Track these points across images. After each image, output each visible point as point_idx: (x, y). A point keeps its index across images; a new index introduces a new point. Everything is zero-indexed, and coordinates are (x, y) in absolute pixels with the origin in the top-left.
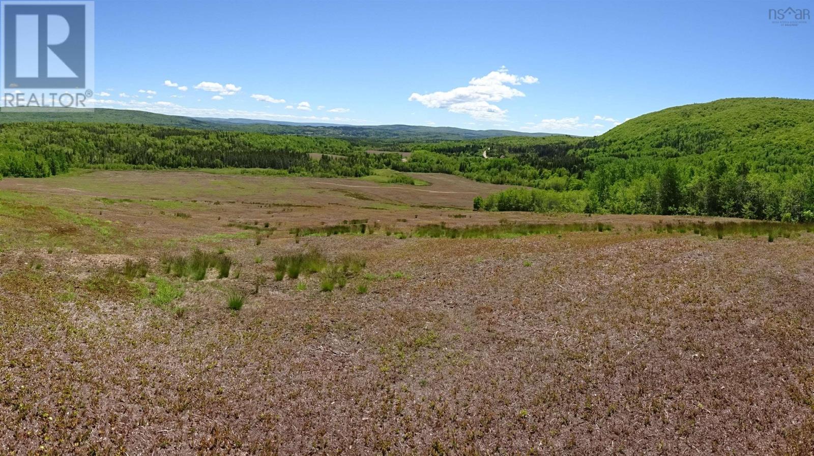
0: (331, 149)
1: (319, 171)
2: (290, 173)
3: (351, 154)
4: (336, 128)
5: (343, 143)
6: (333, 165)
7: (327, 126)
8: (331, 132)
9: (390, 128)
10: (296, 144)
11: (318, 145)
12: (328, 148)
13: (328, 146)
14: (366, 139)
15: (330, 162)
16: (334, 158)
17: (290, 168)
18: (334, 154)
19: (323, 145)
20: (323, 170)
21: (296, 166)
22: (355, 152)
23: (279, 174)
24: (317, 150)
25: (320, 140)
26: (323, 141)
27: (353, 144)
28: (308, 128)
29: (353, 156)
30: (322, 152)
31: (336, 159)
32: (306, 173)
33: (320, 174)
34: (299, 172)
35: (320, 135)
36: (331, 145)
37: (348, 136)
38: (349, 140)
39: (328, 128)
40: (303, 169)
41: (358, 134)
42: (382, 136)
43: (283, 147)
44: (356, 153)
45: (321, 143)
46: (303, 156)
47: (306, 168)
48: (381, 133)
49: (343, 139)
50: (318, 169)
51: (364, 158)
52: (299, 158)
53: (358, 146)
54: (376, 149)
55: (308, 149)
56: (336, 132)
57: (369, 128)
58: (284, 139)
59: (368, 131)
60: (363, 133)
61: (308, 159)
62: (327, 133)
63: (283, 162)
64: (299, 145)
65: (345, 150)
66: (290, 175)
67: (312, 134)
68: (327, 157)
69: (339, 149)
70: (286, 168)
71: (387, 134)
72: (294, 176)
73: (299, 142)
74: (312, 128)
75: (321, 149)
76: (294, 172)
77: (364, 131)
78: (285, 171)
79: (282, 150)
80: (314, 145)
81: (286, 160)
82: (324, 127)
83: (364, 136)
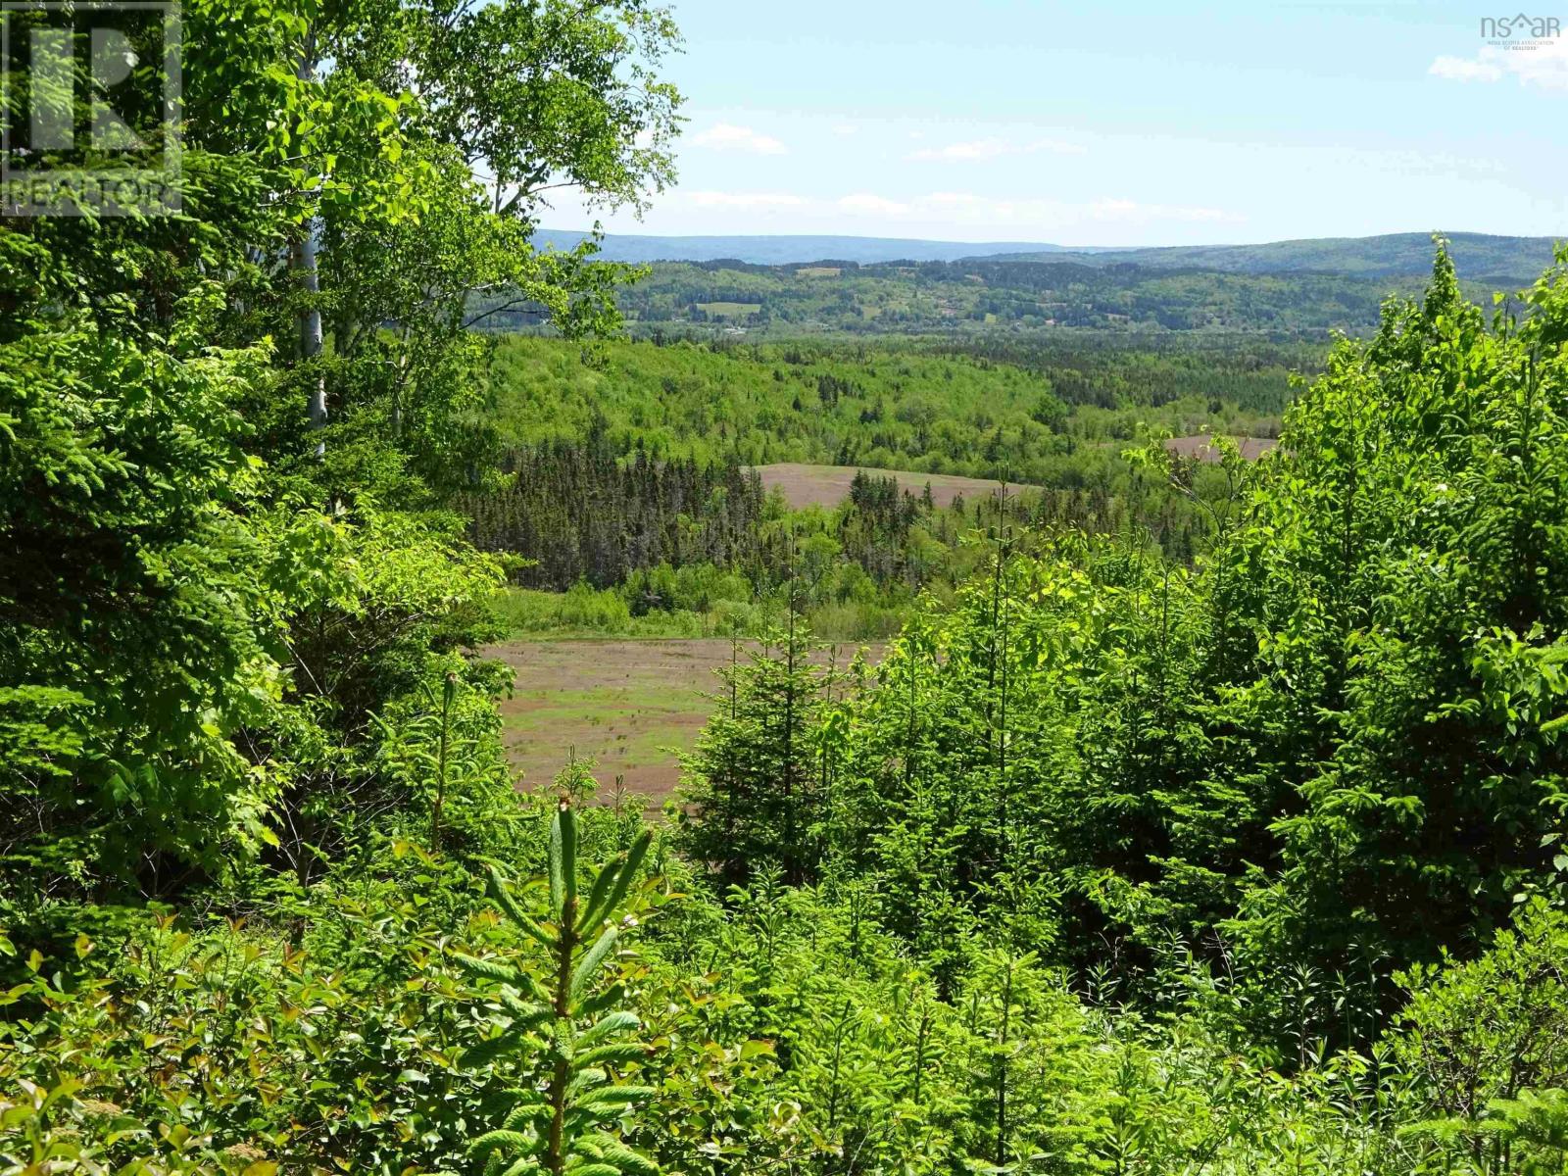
0: (907, 434)
1: (845, 593)
2: (638, 611)
3: (1063, 464)
4: (933, 272)
5: (995, 381)
6: (942, 548)
7: (866, 257)
8: (900, 305)
9: (1355, 264)
10: (649, 402)
11: (813, 400)
12: (889, 426)
13: (889, 408)
14: (1161, 347)
15: (917, 530)
16: (943, 503)
17: (634, 577)
18: (935, 468)
19: (851, 407)
20: (867, 584)
21: (676, 563)
22: (1088, 447)
23: (573, 620)
24: (803, 444)
25: (823, 368)
26: (849, 372)
27: (1071, 392)
28: (722, 278)
29: (1075, 480)
30: (844, 459)
31: (958, 506)
32: (754, 615)
33: (850, 612)
34: (703, 606)
35: (810, 330)
36: (906, 402)
37: (1024, 328)
38: (1032, 358)
39: (881, 271)
40: (733, 580)
41: (1102, 309)
42: (1291, 320)
43: (568, 432)
44: (1092, 455)
45: (829, 389)
46: (720, 491)
47: (751, 575)
48: (1280, 300)
49: (990, 353)
50: (835, 584)
51: (1156, 498)
52: (692, 505)
53: (1105, 402)
54: (1244, 421)
55: (742, 432)
56: (934, 299)
57: (1190, 265)
58: (557, 369)
59: (1176, 287)
60: (1143, 307)
61: (752, 511)
62: (871, 312)
63: (584, 535)
64: (677, 406)
65: (1012, 436)
66: (640, 623)
67: (754, 319)
68: (888, 493)
69: (964, 433)
70: (607, 578)
71: (1328, 307)
72: (673, 632)
73: (670, 387)
74: (749, 281)
75: (838, 432)
76: (667, 603)
77: (1152, 286)
78: (609, 603)
79: (561, 450)
80: (780, 408)
81: (608, 523)
82: (849, 268)
83: (1151, 327)
